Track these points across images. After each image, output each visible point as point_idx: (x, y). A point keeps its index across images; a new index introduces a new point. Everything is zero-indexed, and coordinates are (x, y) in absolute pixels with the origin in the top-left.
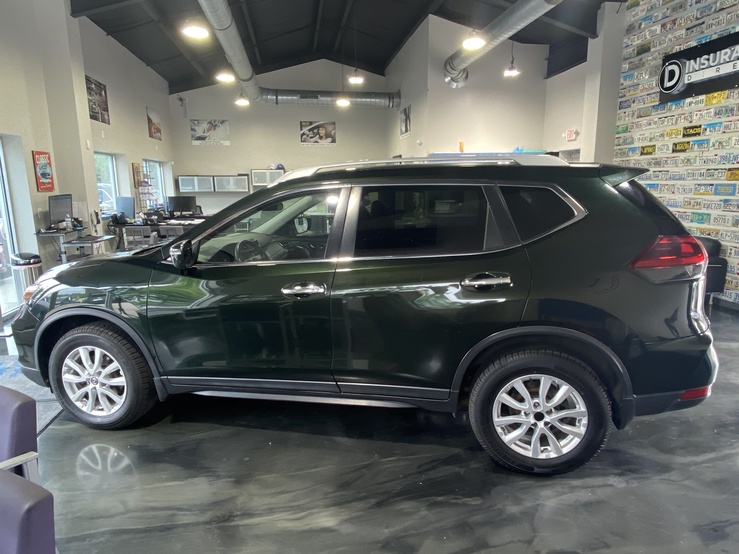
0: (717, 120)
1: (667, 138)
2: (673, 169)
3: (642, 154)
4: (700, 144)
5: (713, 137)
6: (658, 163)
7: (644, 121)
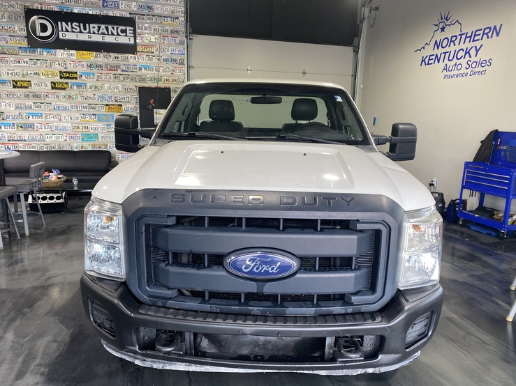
0: (91, 71)
1: (42, 77)
2: (55, 102)
3: (14, 87)
4: (79, 86)
5: (90, 82)
6: (36, 96)
7: (11, 58)
